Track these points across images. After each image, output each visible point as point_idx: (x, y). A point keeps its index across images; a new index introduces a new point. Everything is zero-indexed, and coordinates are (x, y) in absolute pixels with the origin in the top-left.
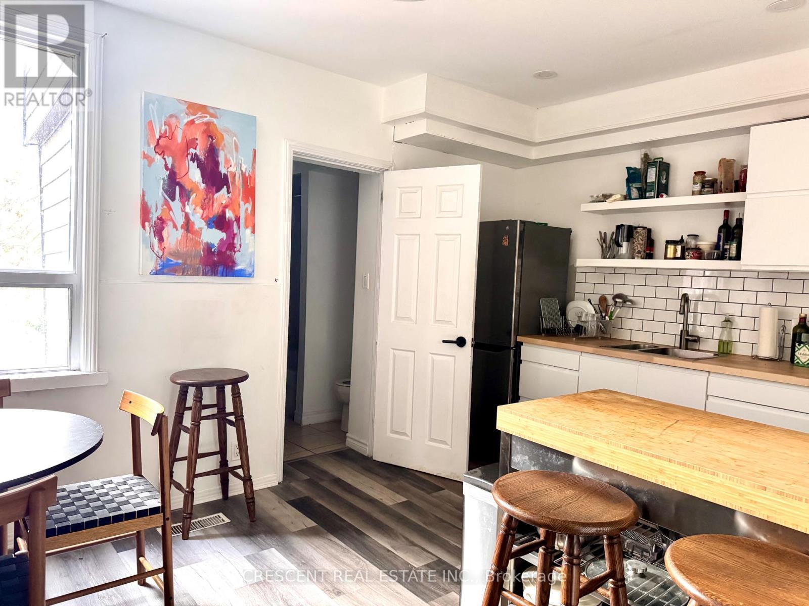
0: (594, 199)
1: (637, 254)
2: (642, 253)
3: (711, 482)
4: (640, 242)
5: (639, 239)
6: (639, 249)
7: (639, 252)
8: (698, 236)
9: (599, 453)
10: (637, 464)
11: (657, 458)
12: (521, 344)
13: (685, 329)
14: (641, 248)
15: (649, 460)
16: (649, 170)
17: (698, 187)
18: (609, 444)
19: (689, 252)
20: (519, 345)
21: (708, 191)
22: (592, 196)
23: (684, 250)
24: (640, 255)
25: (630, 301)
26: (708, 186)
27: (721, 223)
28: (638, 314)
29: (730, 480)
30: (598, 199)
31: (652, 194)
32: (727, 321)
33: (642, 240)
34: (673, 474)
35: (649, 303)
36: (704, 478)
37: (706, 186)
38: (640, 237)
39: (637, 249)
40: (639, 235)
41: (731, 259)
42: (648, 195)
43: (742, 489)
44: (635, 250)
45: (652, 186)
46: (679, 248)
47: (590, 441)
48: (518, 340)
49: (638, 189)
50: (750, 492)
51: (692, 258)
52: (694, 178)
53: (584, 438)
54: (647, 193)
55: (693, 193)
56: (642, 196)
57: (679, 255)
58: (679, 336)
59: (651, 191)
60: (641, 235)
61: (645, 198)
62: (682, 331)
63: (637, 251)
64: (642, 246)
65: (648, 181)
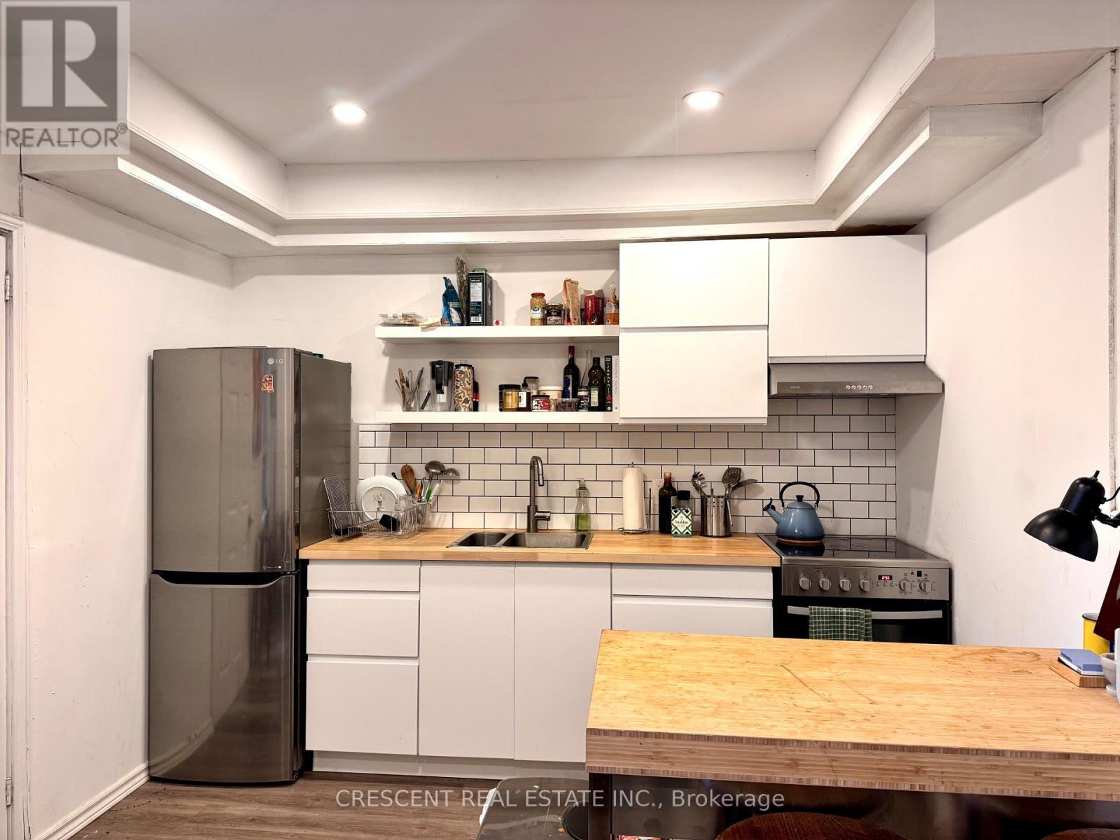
0: (387, 321)
1: (464, 404)
2: (470, 402)
3: (995, 767)
4: (468, 386)
5: (466, 382)
6: (467, 396)
7: (466, 401)
8: (537, 378)
9: (808, 768)
10: (879, 769)
11: (910, 751)
12: (306, 562)
13: (532, 505)
14: (469, 395)
15: (898, 758)
16: (472, 285)
17: (538, 315)
18: (825, 747)
19: (538, 401)
20: (303, 565)
21: (556, 321)
22: (383, 316)
23: (529, 398)
24: (467, 405)
25: (453, 471)
26: (556, 314)
27: (566, 363)
28: (460, 488)
29: (1021, 756)
30: (396, 321)
31: (480, 319)
32: (583, 488)
33: (469, 384)
34: (937, 770)
35: (476, 472)
36: (985, 763)
37: (553, 314)
38: (467, 379)
39: (464, 396)
40: (464, 377)
41: (591, 409)
42: (473, 319)
43: (1037, 766)
44: (460, 397)
45: (477, 307)
46: (523, 395)
47: (791, 750)
48: (300, 557)
49: (458, 310)
50: (1050, 766)
51: (542, 408)
52: (532, 301)
53: (779, 747)
54: (472, 318)
55: (533, 322)
56: (466, 322)
57: (523, 404)
58: (526, 515)
59: (477, 315)
60: (467, 376)
61: (468, 324)
62: (529, 507)
63: (463, 399)
64: (469, 392)
65: (472, 300)
